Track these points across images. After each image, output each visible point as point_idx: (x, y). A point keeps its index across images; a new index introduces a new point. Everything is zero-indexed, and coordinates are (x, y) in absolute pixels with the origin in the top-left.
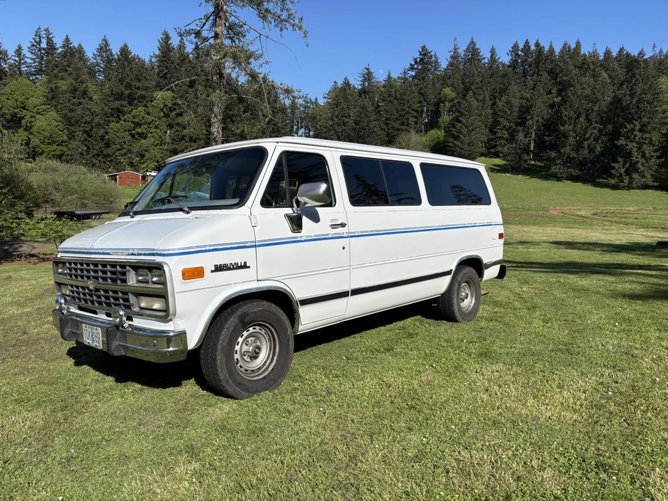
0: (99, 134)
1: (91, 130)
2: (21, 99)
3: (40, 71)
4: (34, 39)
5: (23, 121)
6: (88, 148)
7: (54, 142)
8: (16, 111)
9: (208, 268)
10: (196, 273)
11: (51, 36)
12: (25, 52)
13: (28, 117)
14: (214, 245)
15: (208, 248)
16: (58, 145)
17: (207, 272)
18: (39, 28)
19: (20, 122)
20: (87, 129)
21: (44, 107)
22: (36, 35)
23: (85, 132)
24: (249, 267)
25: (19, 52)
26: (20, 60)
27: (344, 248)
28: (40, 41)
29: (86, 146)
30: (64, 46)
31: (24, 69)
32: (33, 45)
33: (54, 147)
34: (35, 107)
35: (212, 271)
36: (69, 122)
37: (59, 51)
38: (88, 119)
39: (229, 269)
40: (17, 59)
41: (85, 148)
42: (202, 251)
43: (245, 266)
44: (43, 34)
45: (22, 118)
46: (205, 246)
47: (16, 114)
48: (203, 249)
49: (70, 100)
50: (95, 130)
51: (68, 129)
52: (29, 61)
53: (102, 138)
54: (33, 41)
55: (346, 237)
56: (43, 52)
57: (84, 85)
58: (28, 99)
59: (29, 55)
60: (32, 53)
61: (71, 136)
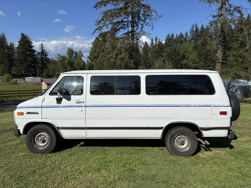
0: (210, 58)
1: (207, 57)
2: (186, 49)
3: (192, 39)
4: (191, 28)
5: (186, 57)
6: (205, 64)
7: (194, 63)
8: (184, 53)
9: (25, 113)
10: (22, 114)
11: (197, 26)
12: (189, 34)
13: (187, 55)
14: (27, 106)
15: (26, 107)
16: (196, 64)
17: (25, 114)
18: (193, 24)
19: (185, 57)
20: (205, 57)
21: (193, 51)
22: (192, 27)
23: (205, 58)
24: (39, 114)
25: (186, 34)
26: (187, 37)
27: (82, 111)
28: (193, 29)
29: (204, 63)
30: (201, 29)
31: (187, 39)
32: (191, 31)
33: (195, 64)
34: (190, 51)
35: (26, 114)
36: (200, 55)
37: (199, 31)
38: (206, 53)
39: (32, 114)
40: (186, 36)
41: (204, 64)
42: (24, 108)
43: (37, 113)
44: (195, 26)
45: (185, 56)
46: (25, 106)
47: (184, 54)
48: (24, 107)
49: (201, 47)
50: (208, 57)
51: (199, 58)
52: (189, 36)
53: (210, 60)
54: (191, 29)
55: (83, 107)
56: (194, 32)
57: (206, 41)
58: (188, 49)
59: (190, 34)
60: (190, 33)
61: (201, 60)
